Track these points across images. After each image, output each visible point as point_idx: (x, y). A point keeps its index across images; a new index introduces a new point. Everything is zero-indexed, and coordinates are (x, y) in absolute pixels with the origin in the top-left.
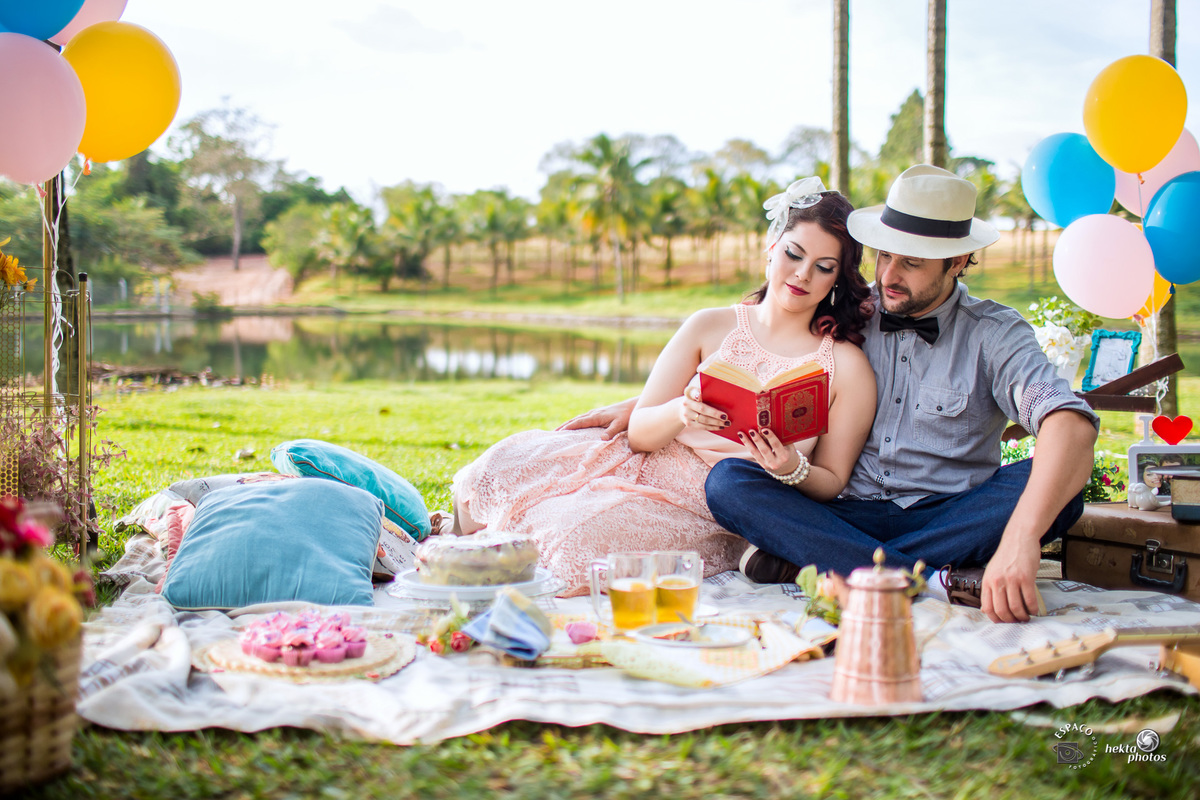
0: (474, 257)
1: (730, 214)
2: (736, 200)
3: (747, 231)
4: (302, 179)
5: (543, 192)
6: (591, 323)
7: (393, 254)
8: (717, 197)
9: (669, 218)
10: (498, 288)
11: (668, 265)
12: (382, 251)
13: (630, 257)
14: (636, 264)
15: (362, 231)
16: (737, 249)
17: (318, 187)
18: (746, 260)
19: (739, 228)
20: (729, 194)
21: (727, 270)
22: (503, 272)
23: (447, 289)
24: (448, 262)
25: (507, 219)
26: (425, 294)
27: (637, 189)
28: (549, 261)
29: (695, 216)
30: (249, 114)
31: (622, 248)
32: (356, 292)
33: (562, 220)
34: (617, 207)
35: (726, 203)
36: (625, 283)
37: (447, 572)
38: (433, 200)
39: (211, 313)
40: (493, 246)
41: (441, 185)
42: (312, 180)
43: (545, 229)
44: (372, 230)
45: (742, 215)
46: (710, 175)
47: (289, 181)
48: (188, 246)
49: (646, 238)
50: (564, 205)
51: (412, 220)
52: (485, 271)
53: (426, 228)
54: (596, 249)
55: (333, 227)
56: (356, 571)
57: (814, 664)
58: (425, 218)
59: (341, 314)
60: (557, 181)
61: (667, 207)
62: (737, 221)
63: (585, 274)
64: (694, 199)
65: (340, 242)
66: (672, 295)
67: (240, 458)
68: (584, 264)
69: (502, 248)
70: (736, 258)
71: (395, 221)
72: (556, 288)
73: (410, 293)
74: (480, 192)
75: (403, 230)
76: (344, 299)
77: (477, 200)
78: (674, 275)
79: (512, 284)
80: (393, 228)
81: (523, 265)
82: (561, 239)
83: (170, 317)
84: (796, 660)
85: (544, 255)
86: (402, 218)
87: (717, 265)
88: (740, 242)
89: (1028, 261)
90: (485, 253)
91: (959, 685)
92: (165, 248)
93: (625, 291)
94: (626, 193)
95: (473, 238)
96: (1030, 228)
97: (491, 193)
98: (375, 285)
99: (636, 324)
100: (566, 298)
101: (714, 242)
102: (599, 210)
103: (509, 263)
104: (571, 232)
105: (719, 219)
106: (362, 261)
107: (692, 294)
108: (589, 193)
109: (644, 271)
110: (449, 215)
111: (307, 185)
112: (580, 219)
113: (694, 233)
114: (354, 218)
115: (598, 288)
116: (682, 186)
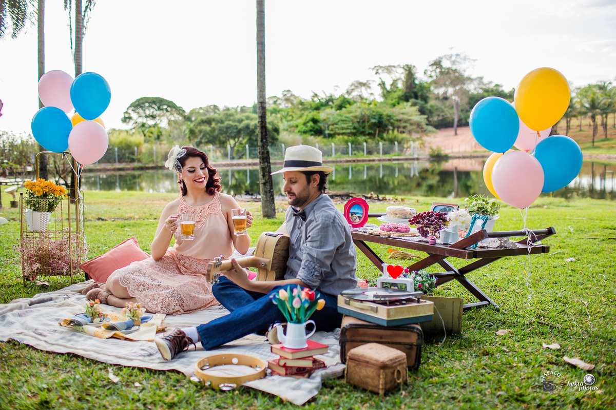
4: (492, 86)
17: (500, 89)
22: (600, 131)
24: (567, 127)
25: (602, 101)
30: (462, 56)
39: (438, 158)
40: (593, 117)
42: (497, 85)
47: (486, 87)
48: (429, 123)
69: (600, 118)
83: (418, 159)
90: (589, 121)
92: (418, 125)
95: (582, 113)
111: (495, 89)
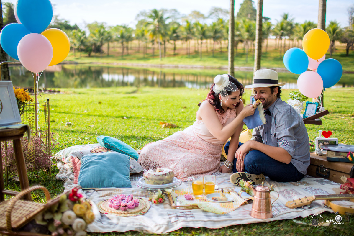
0: (116, 46)
1: (193, 34)
2: (195, 30)
3: (198, 39)
4: (63, 22)
5: (137, 26)
6: (152, 66)
7: (92, 45)
8: (189, 29)
9: (175, 35)
10: (124, 55)
11: (175, 49)
12: (89, 44)
13: (163, 46)
14: (165, 49)
15: (82, 38)
16: (195, 44)
17: (68, 24)
18: (198, 47)
19: (196, 38)
20: (193, 28)
21: (192, 50)
22: (125, 51)
23: (108, 56)
24: (109, 48)
25: (126, 34)
26: (102, 57)
27: (166, 26)
28: (139, 47)
29: (183, 34)
31: (161, 44)
32: (81, 57)
33: (143, 35)
34: (160, 32)
35: (192, 30)
36: (162, 54)
37: (153, 181)
38: (104, 28)
40: (122, 43)
41: (106, 23)
42: (66, 21)
43: (138, 38)
44: (85, 38)
45: (196, 34)
46: (187, 22)
47: (59, 22)
49: (168, 41)
50: (144, 31)
51: (97, 35)
52: (119, 50)
53: (102, 37)
54: (153, 44)
55: (73, 37)
56: (126, 178)
57: (246, 206)
58: (102, 34)
59: (77, 63)
60: (141, 23)
61: (174, 31)
62: (195, 36)
63: (150, 51)
64: (182, 29)
65: (76, 41)
66: (176, 58)
67: (67, 125)
68: (149, 48)
69: (125, 44)
70: (195, 47)
71: (92, 35)
72: (141, 55)
73: (97, 57)
74: (118, 26)
75: (95, 38)
76: (77, 59)
77: (117, 28)
78: (176, 52)
79: (128, 55)
80: (92, 37)
81: (131, 48)
82: (143, 41)
84: (242, 205)
85: (137, 45)
86: (95, 34)
87: (189, 49)
88: (196, 42)
89: (280, 48)
90: (120, 45)
91: (280, 212)
93: (162, 57)
94: (162, 27)
95: (116, 40)
96: (281, 39)
97: (121, 26)
98: (87, 55)
99: (165, 67)
100: (144, 59)
101: (188, 42)
102: (154, 32)
103: (127, 48)
104: (146, 39)
105: (190, 35)
106: (82, 47)
107: (182, 57)
108: (151, 27)
109: (167, 51)
110: (109, 33)
111: (65, 23)
112: (148, 35)
113: (182, 39)
114: (80, 34)
115: (154, 56)
116: (179, 25)
